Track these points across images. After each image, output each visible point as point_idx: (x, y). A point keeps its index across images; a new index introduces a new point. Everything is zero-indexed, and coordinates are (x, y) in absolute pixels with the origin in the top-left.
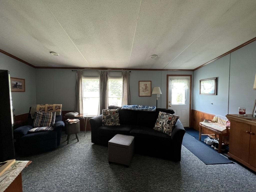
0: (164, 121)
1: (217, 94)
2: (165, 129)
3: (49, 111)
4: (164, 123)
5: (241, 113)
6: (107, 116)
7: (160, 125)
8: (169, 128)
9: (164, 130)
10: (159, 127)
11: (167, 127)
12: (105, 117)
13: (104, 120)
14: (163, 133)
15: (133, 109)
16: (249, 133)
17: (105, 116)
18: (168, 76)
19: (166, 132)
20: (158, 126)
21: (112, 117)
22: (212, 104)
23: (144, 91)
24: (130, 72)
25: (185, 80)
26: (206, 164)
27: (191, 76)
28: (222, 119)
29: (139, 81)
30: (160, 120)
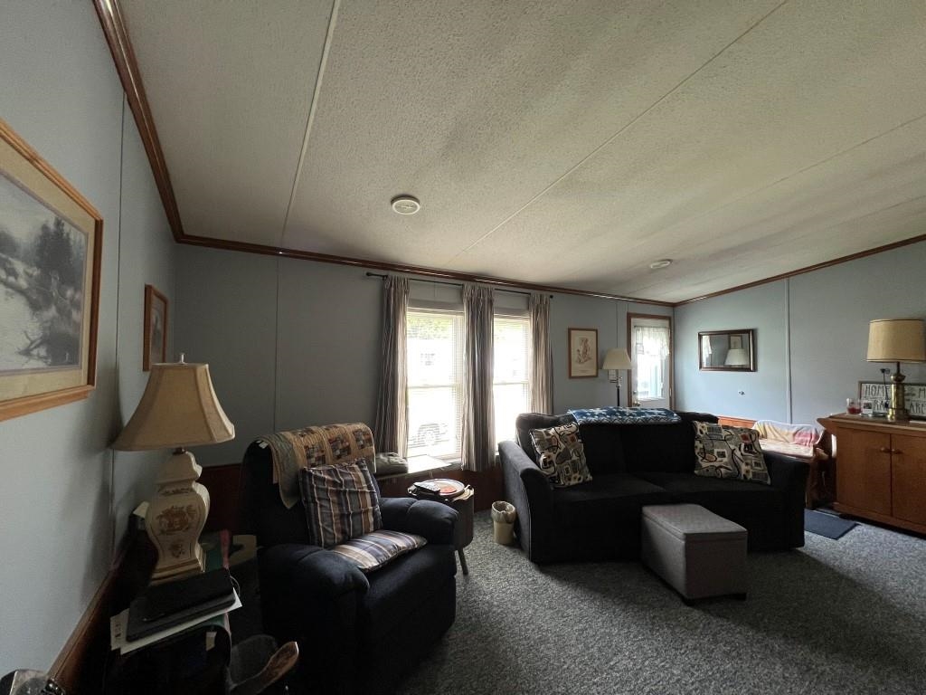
0: (732, 447)
1: (755, 369)
2: (744, 467)
3: (339, 457)
4: (738, 453)
5: (853, 411)
6: (559, 450)
7: (725, 460)
8: (757, 464)
9: (743, 472)
10: (721, 467)
11: (749, 461)
12: (554, 457)
13: (552, 469)
14: (739, 480)
15: (605, 419)
16: (889, 451)
17: (552, 453)
18: (629, 316)
19: (750, 476)
20: (717, 464)
21: (571, 452)
22: (743, 393)
23: (582, 360)
24: (551, 297)
25: (661, 329)
26: (836, 539)
27: (668, 318)
28: (779, 429)
29: (570, 330)
30: (713, 446)
